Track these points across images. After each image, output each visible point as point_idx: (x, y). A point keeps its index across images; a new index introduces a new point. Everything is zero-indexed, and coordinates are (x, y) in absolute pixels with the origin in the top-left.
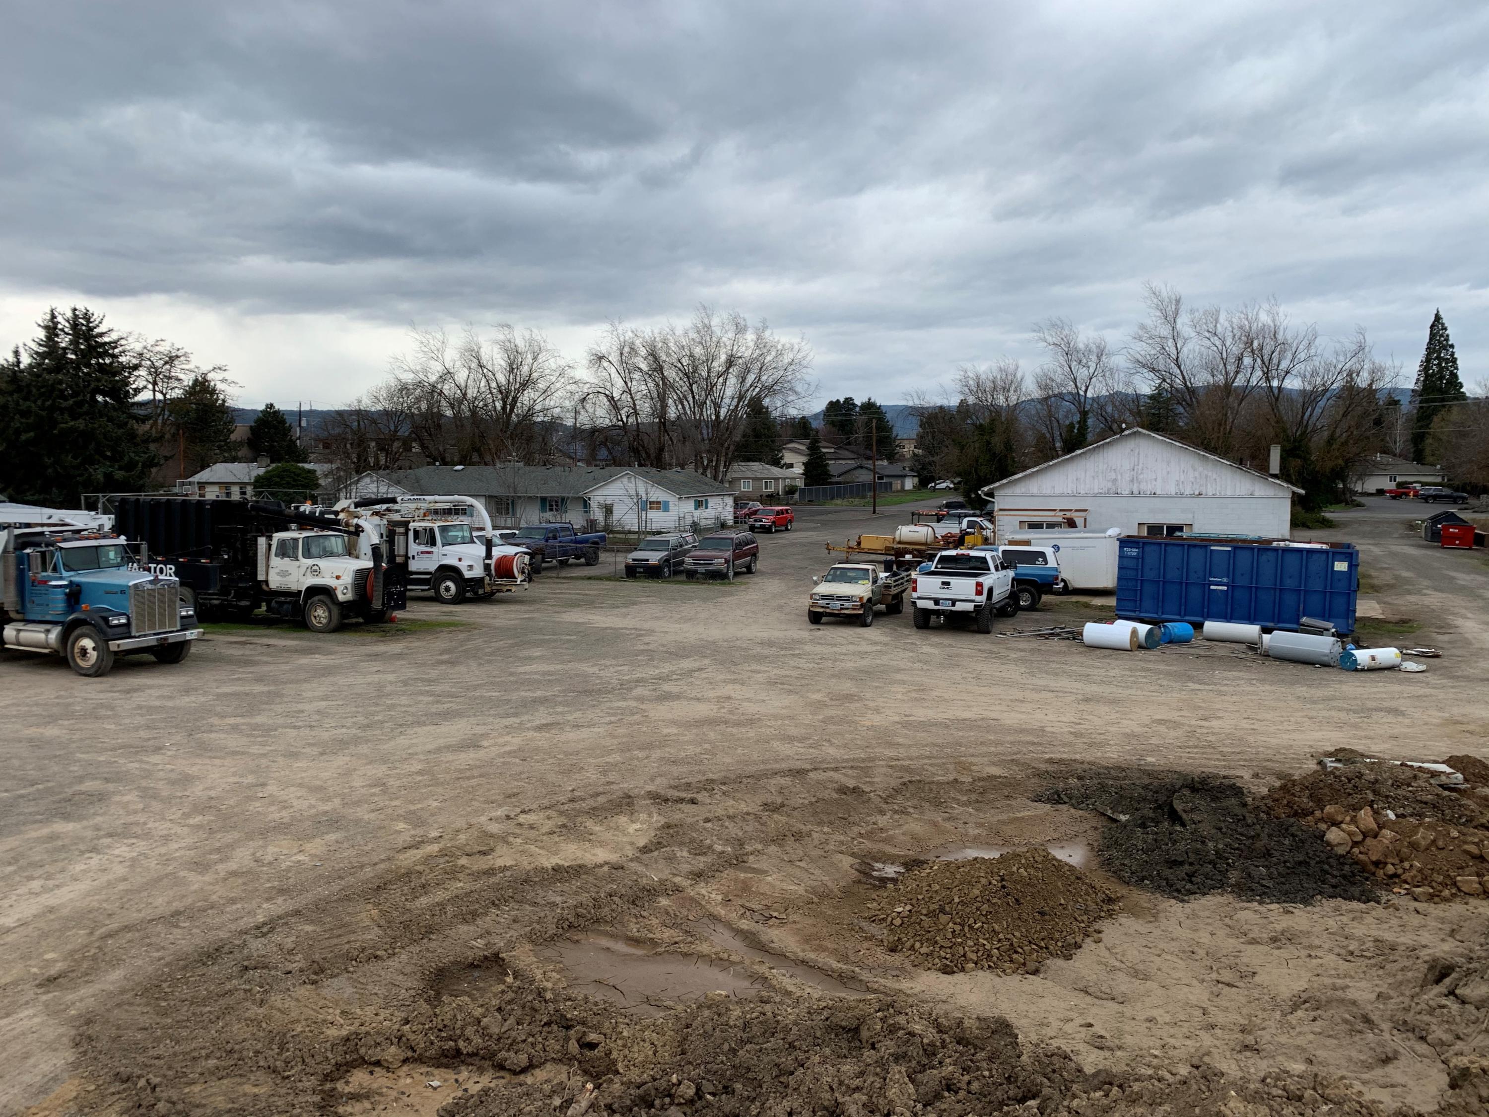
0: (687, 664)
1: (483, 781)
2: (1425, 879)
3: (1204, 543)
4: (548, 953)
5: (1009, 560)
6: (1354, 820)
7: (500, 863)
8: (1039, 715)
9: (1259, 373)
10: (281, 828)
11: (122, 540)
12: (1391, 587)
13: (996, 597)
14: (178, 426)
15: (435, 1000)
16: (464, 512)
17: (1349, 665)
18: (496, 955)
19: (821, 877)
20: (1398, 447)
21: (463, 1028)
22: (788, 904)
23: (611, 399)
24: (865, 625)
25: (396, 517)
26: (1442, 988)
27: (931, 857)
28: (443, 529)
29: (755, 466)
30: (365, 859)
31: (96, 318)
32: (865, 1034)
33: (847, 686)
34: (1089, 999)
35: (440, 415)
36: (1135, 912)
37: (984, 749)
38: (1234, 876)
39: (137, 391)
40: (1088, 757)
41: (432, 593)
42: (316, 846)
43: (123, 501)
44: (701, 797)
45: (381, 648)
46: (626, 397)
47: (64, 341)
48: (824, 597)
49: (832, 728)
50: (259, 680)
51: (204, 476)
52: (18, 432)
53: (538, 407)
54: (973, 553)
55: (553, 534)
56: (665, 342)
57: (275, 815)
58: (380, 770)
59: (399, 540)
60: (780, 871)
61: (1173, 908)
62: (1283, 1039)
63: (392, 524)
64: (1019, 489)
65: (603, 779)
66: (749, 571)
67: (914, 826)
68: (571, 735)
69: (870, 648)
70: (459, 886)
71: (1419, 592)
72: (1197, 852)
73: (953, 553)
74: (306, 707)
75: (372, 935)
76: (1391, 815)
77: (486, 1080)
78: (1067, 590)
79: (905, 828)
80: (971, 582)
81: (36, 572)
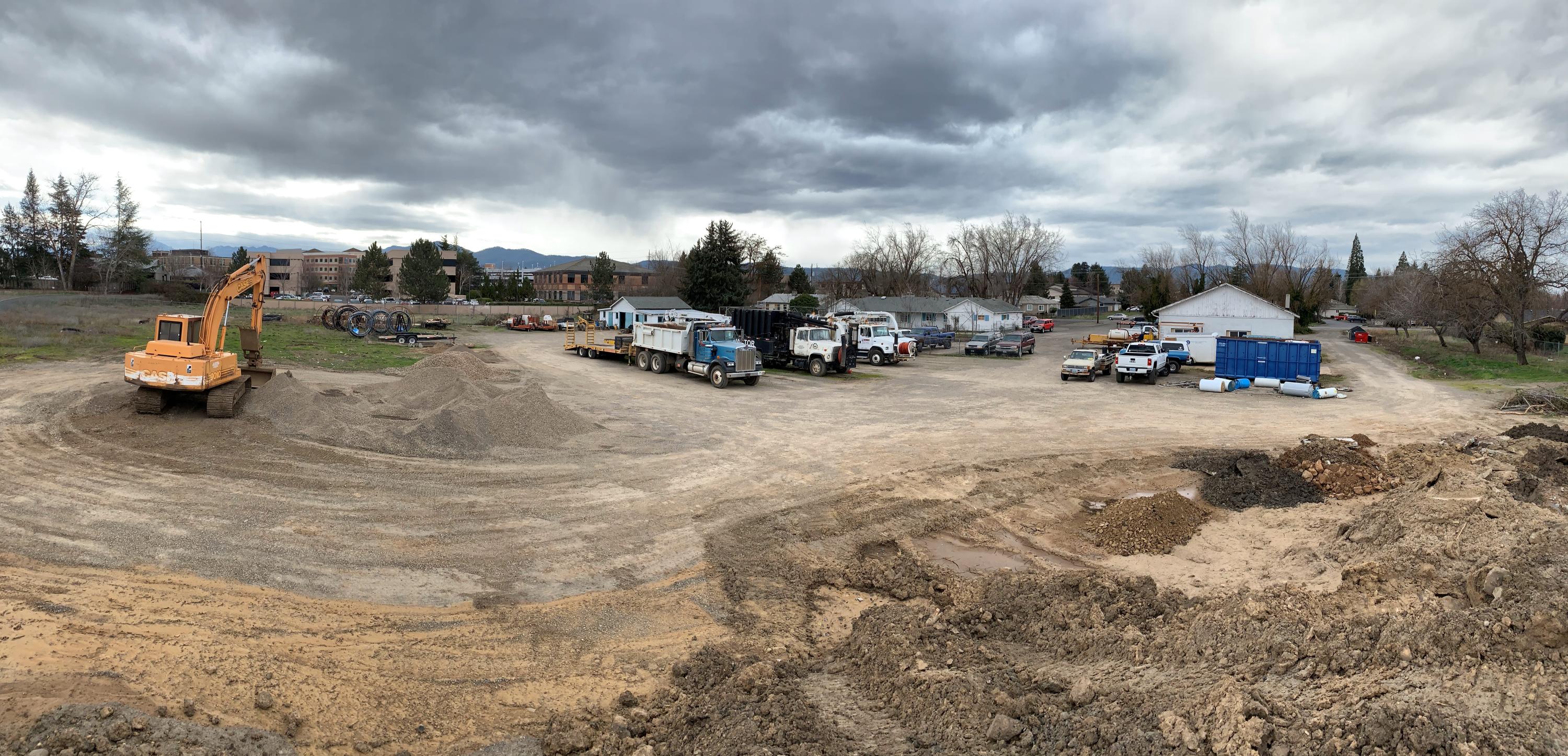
0: (995, 400)
1: (890, 454)
2: (1342, 490)
3: (1255, 340)
4: (919, 542)
5: (1165, 348)
6: (1314, 466)
7: (897, 495)
8: (1177, 425)
9: (1281, 259)
10: (795, 467)
11: (734, 328)
12: (1334, 360)
13: (1158, 367)
14: (759, 276)
15: (861, 559)
16: (885, 320)
17: (1316, 396)
18: (893, 541)
19: (1064, 510)
20: (1340, 297)
21: (875, 574)
22: (1045, 523)
23: (959, 261)
24: (1091, 381)
25: (853, 322)
26: (1344, 537)
27: (1119, 498)
28: (875, 329)
29: (1034, 297)
30: (831, 487)
31: (729, 225)
32: (1081, 588)
33: (1081, 413)
34: (1193, 563)
35: (876, 270)
36: (1217, 519)
37: (1149, 442)
38: (1263, 497)
39: (743, 259)
40: (1199, 445)
41: (868, 360)
42: (809, 477)
43: (736, 310)
44: (1001, 468)
45: (843, 386)
46: (967, 261)
47: (716, 236)
48: (1069, 367)
49: (1071, 434)
50: (788, 396)
51: (769, 299)
52: (697, 278)
53: (923, 266)
54: (1147, 344)
55: (928, 332)
56: (988, 231)
57: (792, 460)
58: (840, 445)
59: (854, 333)
60: (1041, 506)
61: (1235, 515)
62: (1280, 570)
63: (851, 325)
64: (1171, 312)
65: (950, 458)
66: (1030, 353)
67: (1112, 482)
68: (935, 435)
69: (1093, 393)
70: (876, 505)
71: (1345, 362)
72: (1247, 487)
73: (1136, 344)
74: (808, 411)
75: (834, 523)
76: (1329, 462)
77: (886, 601)
78: (1194, 364)
79: (1107, 484)
80: (1146, 358)
81: (701, 341)
